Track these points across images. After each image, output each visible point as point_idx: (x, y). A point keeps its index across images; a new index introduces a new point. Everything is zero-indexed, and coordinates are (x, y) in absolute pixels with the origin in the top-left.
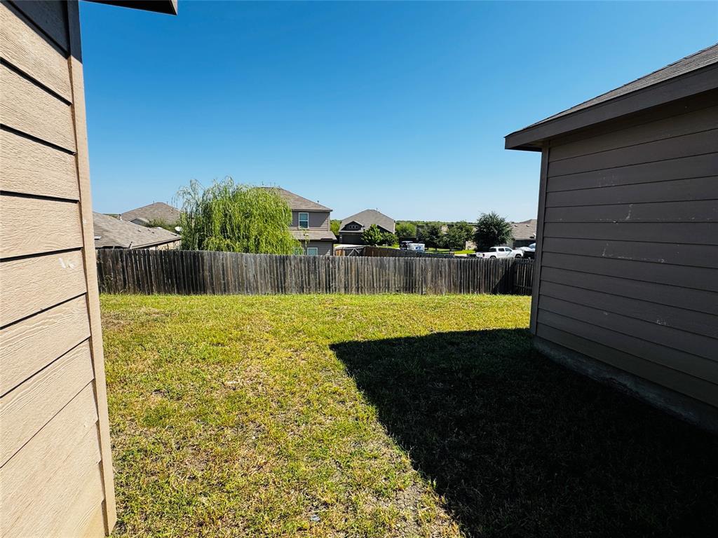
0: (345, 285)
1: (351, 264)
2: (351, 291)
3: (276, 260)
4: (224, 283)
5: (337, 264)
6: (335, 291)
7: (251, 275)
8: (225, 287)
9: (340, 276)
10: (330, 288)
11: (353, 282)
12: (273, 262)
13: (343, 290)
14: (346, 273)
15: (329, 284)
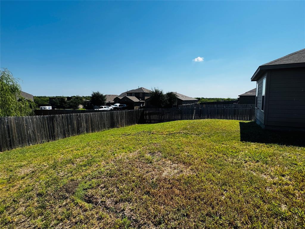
0: (86, 129)
1: (88, 117)
2: (89, 131)
3: (47, 119)
4: (10, 140)
5: (82, 118)
6: (82, 132)
7: (30, 131)
8: (11, 143)
9: (84, 124)
10: (79, 131)
11: (90, 126)
12: (45, 120)
13: (85, 132)
14: (86, 122)
15: (79, 129)
